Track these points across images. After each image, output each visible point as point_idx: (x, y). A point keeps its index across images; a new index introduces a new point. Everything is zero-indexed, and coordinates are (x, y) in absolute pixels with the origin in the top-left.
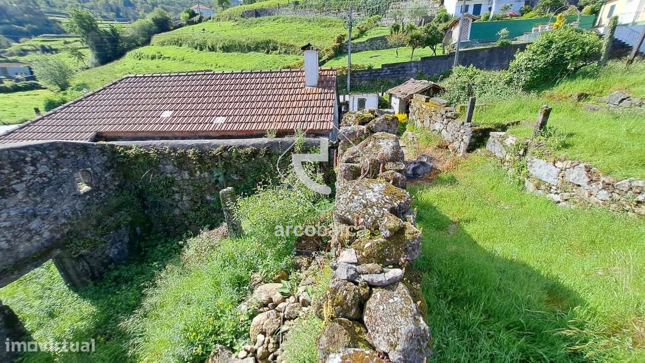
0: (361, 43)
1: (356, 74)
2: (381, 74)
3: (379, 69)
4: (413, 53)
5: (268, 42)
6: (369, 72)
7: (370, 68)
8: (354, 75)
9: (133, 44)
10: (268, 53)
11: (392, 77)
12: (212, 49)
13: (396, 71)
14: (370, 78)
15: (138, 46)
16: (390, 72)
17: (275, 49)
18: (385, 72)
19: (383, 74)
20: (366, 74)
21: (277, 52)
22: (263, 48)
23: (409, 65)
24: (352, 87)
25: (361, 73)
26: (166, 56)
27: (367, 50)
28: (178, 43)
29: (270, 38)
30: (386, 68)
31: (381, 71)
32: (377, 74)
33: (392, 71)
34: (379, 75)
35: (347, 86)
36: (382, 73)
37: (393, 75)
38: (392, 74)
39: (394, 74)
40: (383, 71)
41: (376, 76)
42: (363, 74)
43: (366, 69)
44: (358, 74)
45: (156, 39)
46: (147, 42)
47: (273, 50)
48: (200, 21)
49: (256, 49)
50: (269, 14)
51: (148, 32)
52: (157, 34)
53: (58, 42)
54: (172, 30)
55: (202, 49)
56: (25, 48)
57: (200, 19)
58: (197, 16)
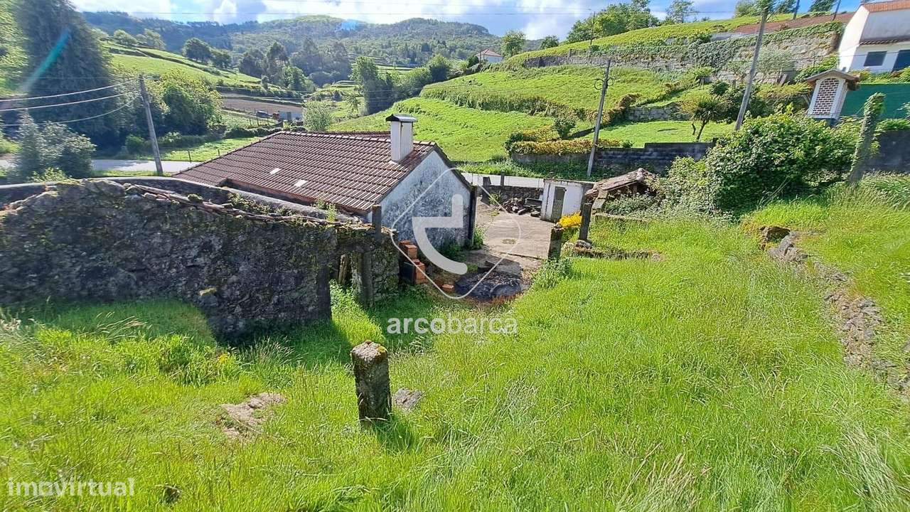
0: (658, 108)
1: (603, 153)
2: (642, 157)
3: (641, 150)
4: (701, 130)
5: (535, 100)
6: (624, 152)
7: (627, 146)
8: (600, 154)
9: (404, 94)
10: (532, 114)
11: (660, 164)
12: (472, 105)
13: (667, 155)
14: (623, 161)
15: (409, 96)
16: (658, 156)
17: (542, 109)
18: (650, 155)
19: (645, 157)
20: (619, 154)
21: (544, 113)
22: (528, 108)
23: (691, 149)
24: (593, 170)
25: (612, 152)
26: (422, 110)
27: (665, 119)
28: (441, 96)
29: (540, 95)
30: (651, 149)
31: (642, 153)
32: (636, 157)
33: (661, 153)
34: (637, 159)
35: (587, 168)
36: (644, 155)
37: (661, 161)
38: (660, 159)
39: (663, 159)
40: (646, 153)
41: (634, 159)
42: (614, 154)
43: (621, 147)
44: (607, 154)
45: (427, 89)
46: (417, 94)
47: (539, 110)
48: (478, 70)
49: (519, 108)
50: (557, 64)
51: (422, 82)
52: (430, 84)
53: (351, 88)
54: (447, 80)
55: (461, 105)
56: (324, 93)
57: (479, 67)
58: (478, 64)
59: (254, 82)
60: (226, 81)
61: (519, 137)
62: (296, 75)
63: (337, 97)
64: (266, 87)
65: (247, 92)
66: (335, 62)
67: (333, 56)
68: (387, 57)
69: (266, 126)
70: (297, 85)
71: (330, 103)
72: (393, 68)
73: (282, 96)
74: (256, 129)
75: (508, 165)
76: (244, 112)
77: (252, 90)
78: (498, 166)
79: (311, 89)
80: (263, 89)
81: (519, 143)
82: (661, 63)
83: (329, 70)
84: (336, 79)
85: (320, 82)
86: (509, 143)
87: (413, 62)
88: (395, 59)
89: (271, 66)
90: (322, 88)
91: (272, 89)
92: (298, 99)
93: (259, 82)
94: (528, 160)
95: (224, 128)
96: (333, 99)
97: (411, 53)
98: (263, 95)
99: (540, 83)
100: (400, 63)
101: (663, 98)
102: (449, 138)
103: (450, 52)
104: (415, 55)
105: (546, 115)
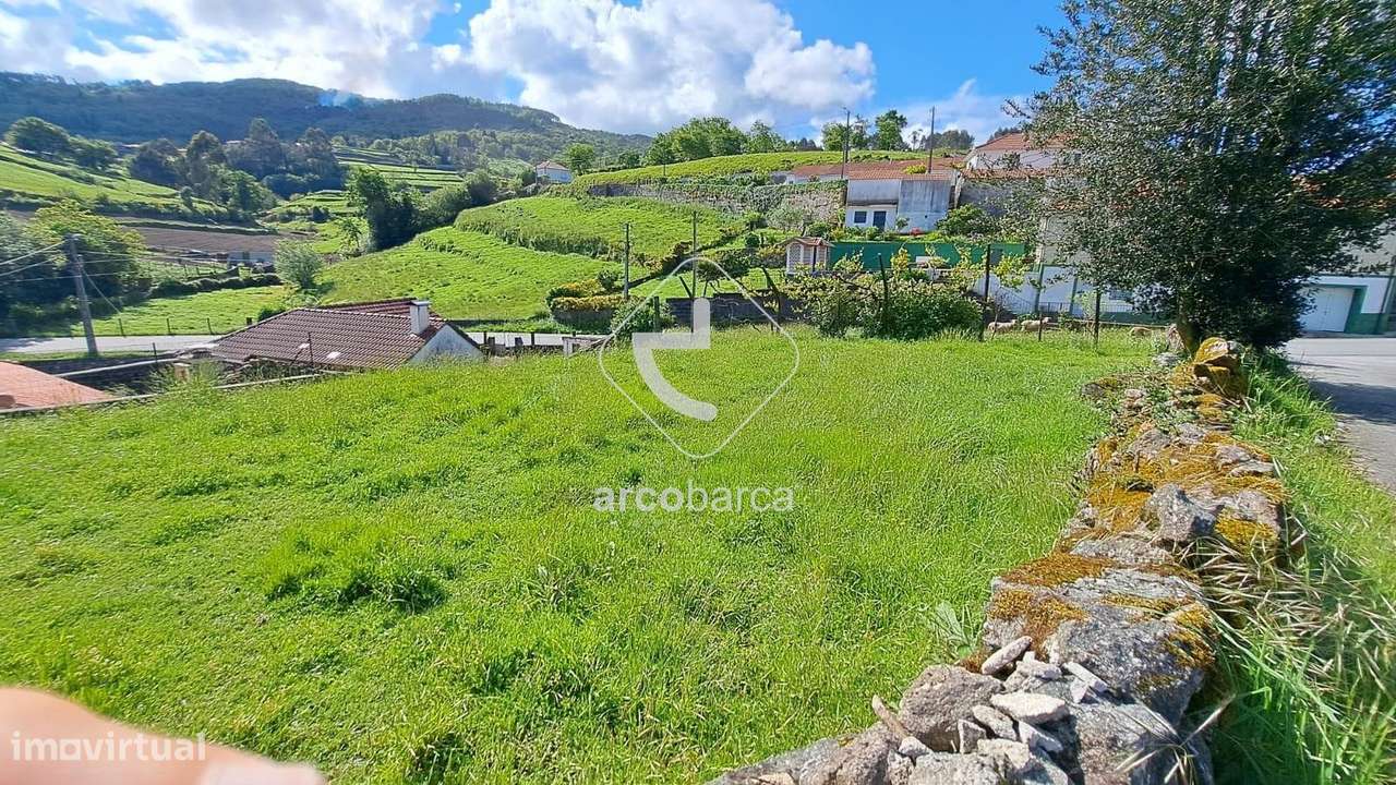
5: (596, 241)
9: (432, 221)
10: (594, 257)
12: (524, 244)
15: (439, 224)
22: (589, 249)
26: (458, 248)
28: (484, 228)
45: (466, 215)
46: (450, 221)
47: (601, 253)
48: (535, 192)
49: (579, 250)
50: (626, 194)
51: (457, 204)
52: (469, 208)
53: (340, 203)
54: (493, 202)
55: (510, 243)
56: (293, 209)
57: (537, 188)
58: (534, 185)
59: (164, 196)
60: (113, 197)
61: (560, 293)
62: (242, 183)
63: (320, 216)
64: (189, 204)
65: (153, 212)
66: (309, 160)
67: (307, 152)
68: (400, 152)
69: (212, 276)
70: (245, 198)
71: (306, 225)
72: (413, 170)
73: (220, 218)
74: (198, 282)
75: (551, 322)
76: (163, 251)
77: (164, 210)
78: (540, 324)
79: (268, 201)
80: (183, 207)
81: (559, 299)
82: (724, 203)
83: (299, 172)
84: (314, 186)
85: (285, 191)
86: (549, 299)
87: (444, 161)
88: (415, 157)
89: (195, 168)
90: (288, 199)
91: (200, 207)
92: (249, 222)
93: (173, 196)
94: (569, 317)
95: (145, 283)
96: (310, 219)
97: (441, 149)
98: (183, 217)
99: (604, 220)
100: (423, 162)
101: (719, 244)
102: (492, 290)
103: (504, 149)
104: (447, 152)
105: (609, 259)
